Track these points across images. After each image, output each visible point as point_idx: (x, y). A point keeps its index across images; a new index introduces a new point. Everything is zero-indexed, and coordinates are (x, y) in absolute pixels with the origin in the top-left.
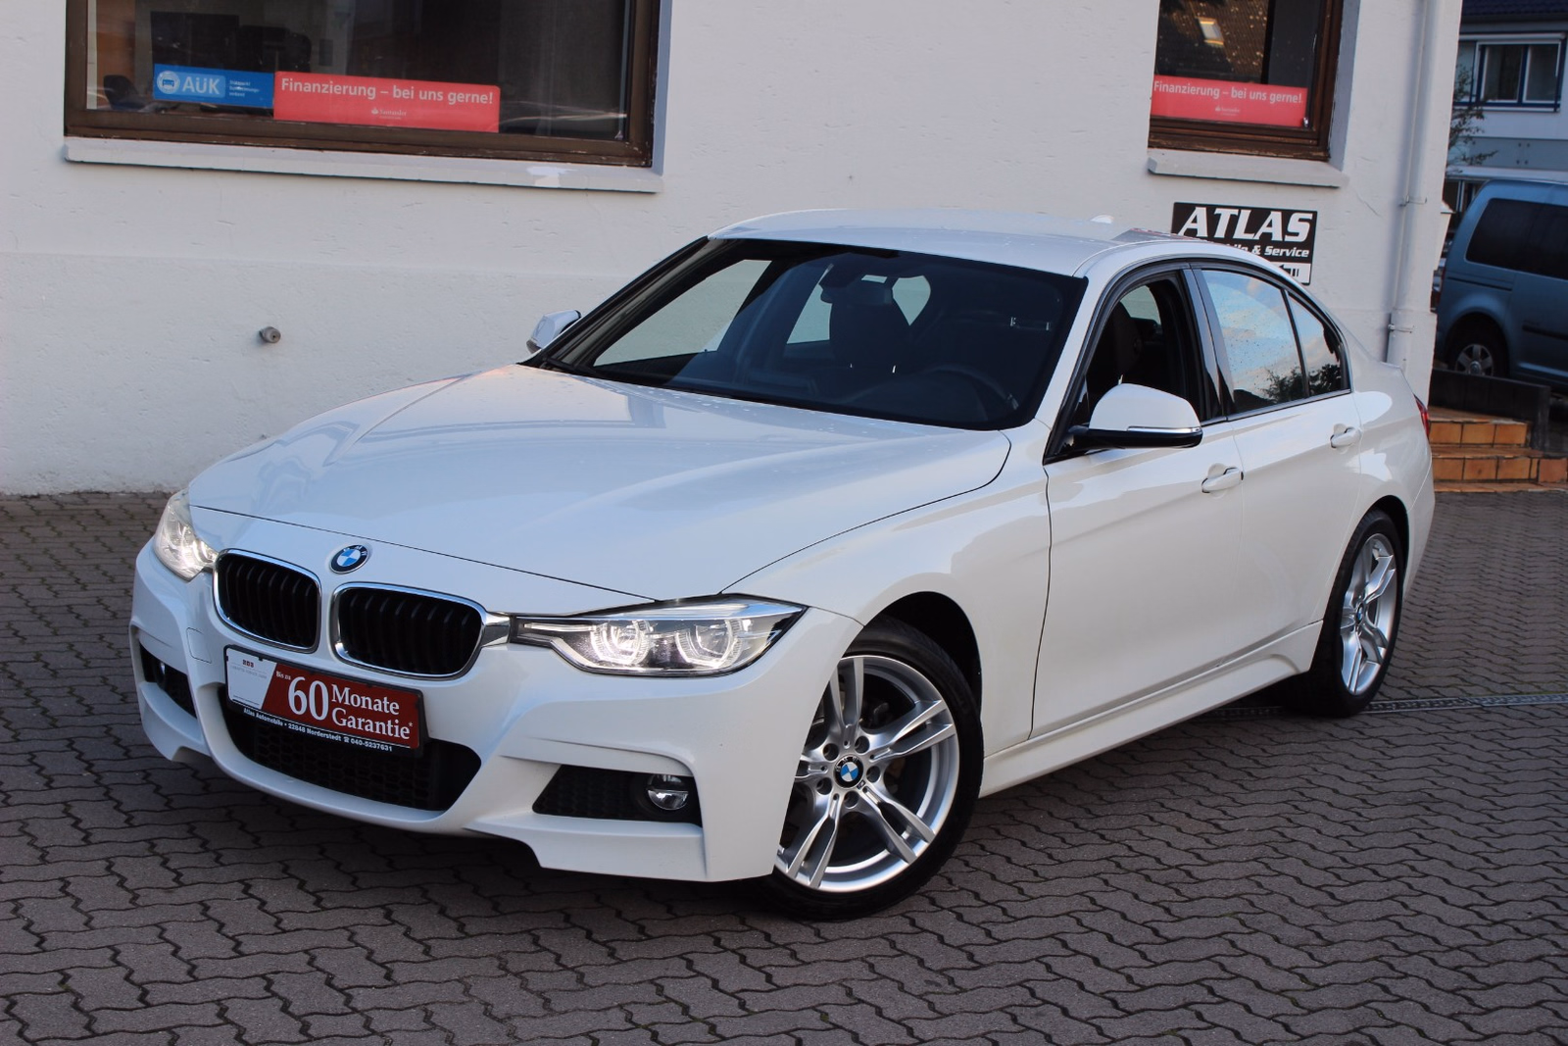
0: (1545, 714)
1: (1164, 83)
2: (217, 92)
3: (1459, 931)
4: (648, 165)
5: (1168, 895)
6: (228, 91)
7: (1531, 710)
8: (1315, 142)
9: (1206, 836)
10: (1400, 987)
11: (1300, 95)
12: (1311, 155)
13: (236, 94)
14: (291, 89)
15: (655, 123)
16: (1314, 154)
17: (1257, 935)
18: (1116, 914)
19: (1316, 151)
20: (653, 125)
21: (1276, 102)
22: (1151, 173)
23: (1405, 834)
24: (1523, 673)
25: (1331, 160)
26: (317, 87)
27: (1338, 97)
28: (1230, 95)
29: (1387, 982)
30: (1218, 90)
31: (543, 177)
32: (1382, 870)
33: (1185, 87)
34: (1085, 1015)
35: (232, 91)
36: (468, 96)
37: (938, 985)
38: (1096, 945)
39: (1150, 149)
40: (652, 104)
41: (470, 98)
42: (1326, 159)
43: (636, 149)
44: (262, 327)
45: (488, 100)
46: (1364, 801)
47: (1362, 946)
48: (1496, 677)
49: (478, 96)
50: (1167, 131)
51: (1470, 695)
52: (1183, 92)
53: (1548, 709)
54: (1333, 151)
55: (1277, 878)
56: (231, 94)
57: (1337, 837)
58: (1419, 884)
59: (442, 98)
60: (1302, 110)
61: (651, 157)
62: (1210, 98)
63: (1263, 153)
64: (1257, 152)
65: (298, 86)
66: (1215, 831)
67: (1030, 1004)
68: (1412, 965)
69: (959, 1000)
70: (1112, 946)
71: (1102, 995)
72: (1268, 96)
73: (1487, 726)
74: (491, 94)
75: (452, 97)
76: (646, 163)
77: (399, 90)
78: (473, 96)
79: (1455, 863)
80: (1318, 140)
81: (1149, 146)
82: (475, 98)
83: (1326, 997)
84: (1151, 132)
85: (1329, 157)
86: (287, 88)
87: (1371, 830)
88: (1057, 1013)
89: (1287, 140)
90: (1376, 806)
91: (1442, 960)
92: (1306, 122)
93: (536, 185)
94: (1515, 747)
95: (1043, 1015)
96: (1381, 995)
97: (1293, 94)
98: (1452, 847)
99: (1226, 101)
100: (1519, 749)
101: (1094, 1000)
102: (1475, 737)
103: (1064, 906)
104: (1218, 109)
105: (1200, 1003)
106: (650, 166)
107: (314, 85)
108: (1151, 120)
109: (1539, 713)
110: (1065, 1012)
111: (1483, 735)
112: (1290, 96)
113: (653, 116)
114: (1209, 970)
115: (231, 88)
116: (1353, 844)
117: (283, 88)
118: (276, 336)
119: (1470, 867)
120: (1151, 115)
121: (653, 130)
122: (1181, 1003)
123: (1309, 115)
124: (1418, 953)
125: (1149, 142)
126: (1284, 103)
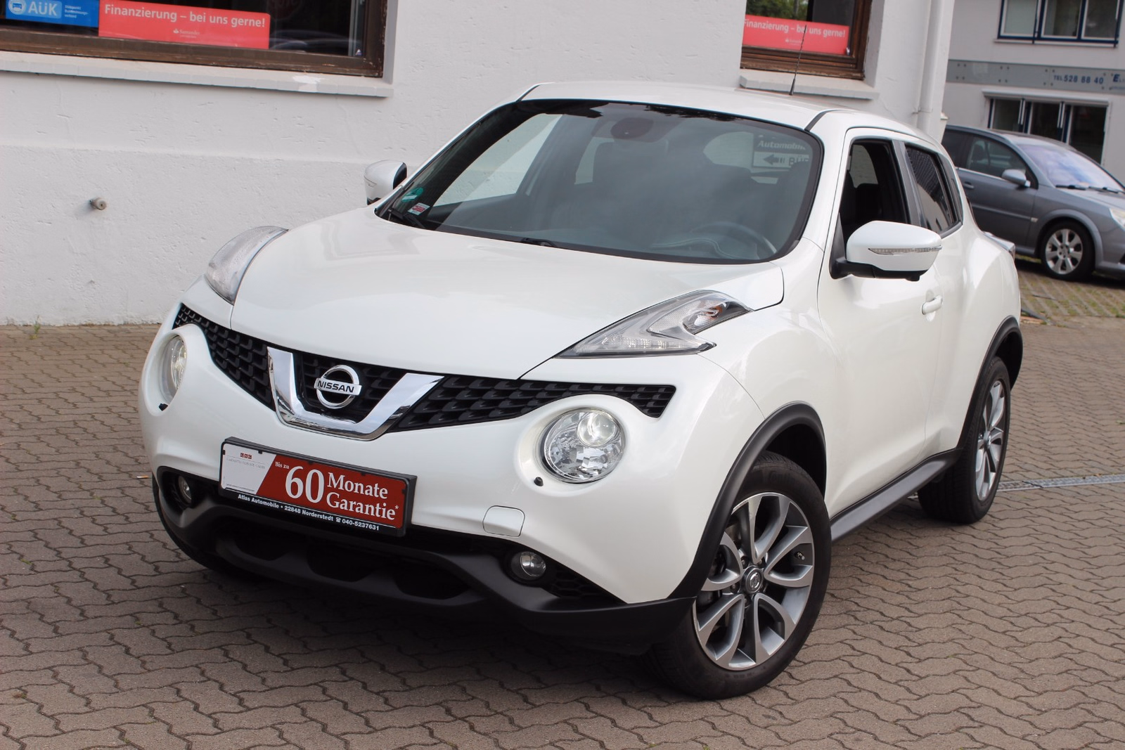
0: (1087, 493)
1: (750, 20)
2: (55, 14)
3: (1116, 664)
4: (380, 76)
5: (902, 641)
6: (63, 13)
7: (1076, 489)
8: (854, 66)
9: (906, 593)
10: (1101, 711)
11: (844, 31)
12: (852, 76)
13: (70, 16)
14: (112, 13)
15: (386, 43)
16: (854, 75)
17: (980, 671)
18: (873, 657)
19: (854, 72)
20: (383, 46)
21: (828, 37)
22: (742, 87)
23: (1042, 588)
24: (1057, 461)
25: (865, 79)
26: (132, 12)
27: (870, 33)
28: (796, 30)
29: (1089, 707)
30: (788, 27)
31: (305, 84)
32: (1039, 617)
33: (765, 24)
34: (891, 740)
35: (67, 14)
36: (246, 20)
37: (774, 719)
38: (871, 683)
39: (742, 70)
40: (383, 30)
41: (248, 23)
42: (861, 79)
43: (371, 63)
44: (91, 197)
45: (261, 25)
46: (999, 563)
47: (1056, 678)
48: (1040, 465)
49: (253, 20)
50: (754, 56)
51: (1029, 479)
52: (764, 27)
53: (1087, 489)
54: (866, 73)
55: (971, 626)
56: (66, 16)
57: (996, 592)
58: (1071, 627)
59: (226, 22)
60: (845, 42)
61: (382, 70)
62: (781, 32)
63: (818, 74)
64: (814, 73)
65: (118, 11)
66: (909, 589)
67: (846, 731)
68: (1098, 692)
69: (794, 729)
70: (882, 683)
71: (895, 723)
72: (822, 31)
73: (1052, 503)
74: (264, 19)
75: (234, 21)
76: (379, 74)
77: (195, 16)
78: (250, 21)
79: (1087, 611)
80: (856, 64)
81: (741, 68)
82: (252, 22)
83: (1051, 720)
84: (742, 56)
85: (864, 76)
86: (109, 11)
87: (1017, 586)
88: (870, 739)
89: (835, 64)
90: (1010, 567)
91: (1116, 688)
92: (848, 51)
93: (300, 90)
94: (1080, 518)
95: (861, 740)
96: (1089, 717)
97: (839, 31)
98: (1079, 599)
99: (792, 34)
100: (1083, 520)
101: (892, 727)
102: (1048, 511)
103: (833, 652)
104: (787, 41)
105: (967, 727)
106: (381, 77)
107: (130, 10)
108: (743, 48)
109: (1082, 492)
110: (876, 738)
111: (1055, 510)
112: (837, 32)
113: (383, 38)
114: (959, 700)
115: (66, 11)
116: (1010, 597)
117: (106, 12)
118: (103, 206)
119: (1100, 614)
120: (743, 44)
121: (384, 49)
122: (954, 728)
123: (850, 45)
124: (1098, 683)
125: (741, 64)
126: (832, 37)
